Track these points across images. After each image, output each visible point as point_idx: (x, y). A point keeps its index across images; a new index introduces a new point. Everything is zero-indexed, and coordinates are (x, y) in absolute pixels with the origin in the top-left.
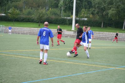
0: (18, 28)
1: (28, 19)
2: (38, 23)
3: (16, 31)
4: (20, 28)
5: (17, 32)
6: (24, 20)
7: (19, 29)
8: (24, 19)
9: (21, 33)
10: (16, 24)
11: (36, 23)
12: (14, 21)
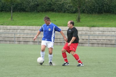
0: (23, 27)
1: (50, 4)
2: (75, 12)
3: (18, 36)
4: (28, 27)
5: (21, 39)
6: (39, 8)
7: (26, 31)
8: (38, 5)
9: (31, 40)
10: (18, 17)
11: (70, 14)
12: (13, 12)
